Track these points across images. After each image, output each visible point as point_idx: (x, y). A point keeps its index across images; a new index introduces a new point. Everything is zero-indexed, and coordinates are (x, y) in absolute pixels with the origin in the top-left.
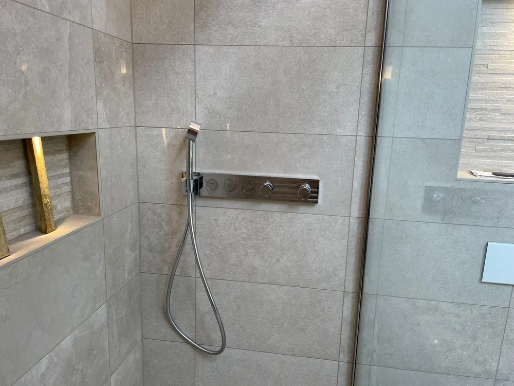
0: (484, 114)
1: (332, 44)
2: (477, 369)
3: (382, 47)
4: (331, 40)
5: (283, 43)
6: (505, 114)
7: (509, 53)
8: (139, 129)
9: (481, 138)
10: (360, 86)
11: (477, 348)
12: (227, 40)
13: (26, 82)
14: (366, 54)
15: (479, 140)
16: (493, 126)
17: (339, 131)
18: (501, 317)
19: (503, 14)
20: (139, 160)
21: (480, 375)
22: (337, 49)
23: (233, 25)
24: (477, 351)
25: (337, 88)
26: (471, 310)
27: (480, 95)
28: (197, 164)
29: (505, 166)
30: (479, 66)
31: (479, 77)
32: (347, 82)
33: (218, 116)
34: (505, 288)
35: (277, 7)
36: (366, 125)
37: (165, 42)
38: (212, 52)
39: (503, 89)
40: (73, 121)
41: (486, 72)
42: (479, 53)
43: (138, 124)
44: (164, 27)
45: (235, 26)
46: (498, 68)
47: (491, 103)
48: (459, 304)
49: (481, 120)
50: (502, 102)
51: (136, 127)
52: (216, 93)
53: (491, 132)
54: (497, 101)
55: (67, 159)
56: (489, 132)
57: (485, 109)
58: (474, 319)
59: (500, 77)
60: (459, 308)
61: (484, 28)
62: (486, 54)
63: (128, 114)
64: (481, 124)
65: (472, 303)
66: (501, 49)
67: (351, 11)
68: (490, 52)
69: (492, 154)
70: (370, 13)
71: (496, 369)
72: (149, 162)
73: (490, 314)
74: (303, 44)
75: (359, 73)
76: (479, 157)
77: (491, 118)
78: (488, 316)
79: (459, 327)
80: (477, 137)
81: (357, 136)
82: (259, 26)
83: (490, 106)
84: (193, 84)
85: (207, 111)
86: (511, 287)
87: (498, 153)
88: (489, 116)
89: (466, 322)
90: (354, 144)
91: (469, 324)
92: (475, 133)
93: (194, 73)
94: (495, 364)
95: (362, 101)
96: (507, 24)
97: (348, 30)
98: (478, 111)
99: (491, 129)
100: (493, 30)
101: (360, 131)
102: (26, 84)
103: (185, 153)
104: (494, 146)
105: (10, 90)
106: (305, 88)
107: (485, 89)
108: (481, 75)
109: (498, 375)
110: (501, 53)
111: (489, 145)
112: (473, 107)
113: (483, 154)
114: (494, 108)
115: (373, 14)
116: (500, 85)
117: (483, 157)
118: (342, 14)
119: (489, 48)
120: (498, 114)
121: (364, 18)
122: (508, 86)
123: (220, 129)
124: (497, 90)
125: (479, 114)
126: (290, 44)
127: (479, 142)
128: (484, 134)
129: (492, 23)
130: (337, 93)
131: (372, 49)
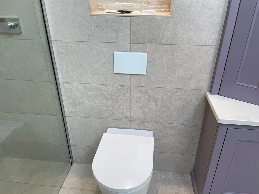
2: (121, 116)
11: (119, 106)
18: (128, 91)
21: (123, 119)
24: (119, 107)
26: (113, 88)
29: (129, 6)
34: (127, 76)
48: (106, 86)
58: (115, 92)
60: (107, 87)
65: (112, 84)
71: (130, 116)
73: (122, 89)
78: (121, 90)
79: (109, 97)
86: (130, 75)
89: (112, 94)
91: (113, 95)
94: (129, 113)
109: (131, 118)
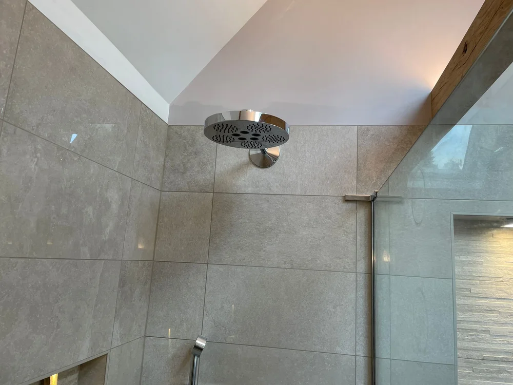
0: (475, 335)
1: (327, 268)
3: (371, 274)
4: (326, 266)
5: (286, 266)
6: (495, 336)
7: (488, 279)
8: (147, 339)
9: (477, 358)
10: (355, 308)
12: (236, 261)
13: (58, 325)
14: (358, 279)
15: (475, 360)
16: (485, 347)
17: (338, 349)
19: (477, 246)
20: (144, 370)
22: (332, 273)
23: (241, 249)
25: (334, 308)
27: (468, 316)
28: (199, 378)
30: (462, 290)
31: (464, 299)
32: (343, 303)
33: (224, 328)
35: (280, 237)
36: (363, 344)
37: (182, 261)
38: (222, 270)
39: (488, 312)
40: (90, 349)
41: (470, 295)
42: (461, 278)
43: (148, 334)
44: (183, 248)
45: (243, 250)
46: (480, 292)
47: (480, 325)
49: (473, 340)
50: (490, 324)
51: (145, 336)
52: (223, 307)
53: (485, 353)
54: (485, 323)
55: (76, 379)
56: (482, 353)
57: (476, 330)
59: (483, 301)
61: (461, 256)
62: (467, 279)
63: (140, 326)
64: (474, 345)
66: (480, 275)
67: (342, 243)
68: (470, 278)
69: (489, 375)
70: (358, 247)
72: (153, 373)
74: (302, 268)
75: (353, 296)
76: (477, 378)
77: (482, 339)
80: (472, 357)
81: (356, 356)
82: (264, 251)
83: (480, 327)
84: (203, 298)
85: (213, 323)
87: (495, 375)
88: (480, 337)
90: (354, 364)
92: (470, 353)
93: (204, 288)
95: (358, 321)
96: (482, 254)
97: (341, 259)
98: (468, 332)
99: (484, 350)
100: (470, 258)
101: (359, 351)
102: (58, 326)
103: (189, 365)
104: (491, 367)
105: (43, 337)
106: (305, 306)
107: (471, 311)
108: (466, 298)
110: (481, 279)
111: (485, 366)
112: (463, 328)
113: (481, 375)
114: (483, 329)
115: (361, 246)
116: (485, 308)
117: (481, 378)
118: (335, 245)
119: (469, 274)
120: (488, 335)
121: (354, 249)
122: (493, 309)
123: (224, 342)
124: (483, 312)
125: (470, 335)
126: (290, 267)
127: (475, 363)
128: (478, 354)
129: (468, 252)
130: (334, 312)
131: (363, 275)
